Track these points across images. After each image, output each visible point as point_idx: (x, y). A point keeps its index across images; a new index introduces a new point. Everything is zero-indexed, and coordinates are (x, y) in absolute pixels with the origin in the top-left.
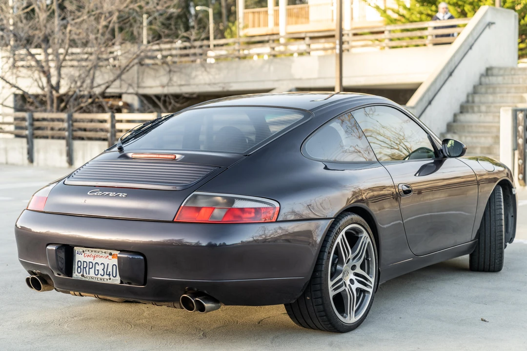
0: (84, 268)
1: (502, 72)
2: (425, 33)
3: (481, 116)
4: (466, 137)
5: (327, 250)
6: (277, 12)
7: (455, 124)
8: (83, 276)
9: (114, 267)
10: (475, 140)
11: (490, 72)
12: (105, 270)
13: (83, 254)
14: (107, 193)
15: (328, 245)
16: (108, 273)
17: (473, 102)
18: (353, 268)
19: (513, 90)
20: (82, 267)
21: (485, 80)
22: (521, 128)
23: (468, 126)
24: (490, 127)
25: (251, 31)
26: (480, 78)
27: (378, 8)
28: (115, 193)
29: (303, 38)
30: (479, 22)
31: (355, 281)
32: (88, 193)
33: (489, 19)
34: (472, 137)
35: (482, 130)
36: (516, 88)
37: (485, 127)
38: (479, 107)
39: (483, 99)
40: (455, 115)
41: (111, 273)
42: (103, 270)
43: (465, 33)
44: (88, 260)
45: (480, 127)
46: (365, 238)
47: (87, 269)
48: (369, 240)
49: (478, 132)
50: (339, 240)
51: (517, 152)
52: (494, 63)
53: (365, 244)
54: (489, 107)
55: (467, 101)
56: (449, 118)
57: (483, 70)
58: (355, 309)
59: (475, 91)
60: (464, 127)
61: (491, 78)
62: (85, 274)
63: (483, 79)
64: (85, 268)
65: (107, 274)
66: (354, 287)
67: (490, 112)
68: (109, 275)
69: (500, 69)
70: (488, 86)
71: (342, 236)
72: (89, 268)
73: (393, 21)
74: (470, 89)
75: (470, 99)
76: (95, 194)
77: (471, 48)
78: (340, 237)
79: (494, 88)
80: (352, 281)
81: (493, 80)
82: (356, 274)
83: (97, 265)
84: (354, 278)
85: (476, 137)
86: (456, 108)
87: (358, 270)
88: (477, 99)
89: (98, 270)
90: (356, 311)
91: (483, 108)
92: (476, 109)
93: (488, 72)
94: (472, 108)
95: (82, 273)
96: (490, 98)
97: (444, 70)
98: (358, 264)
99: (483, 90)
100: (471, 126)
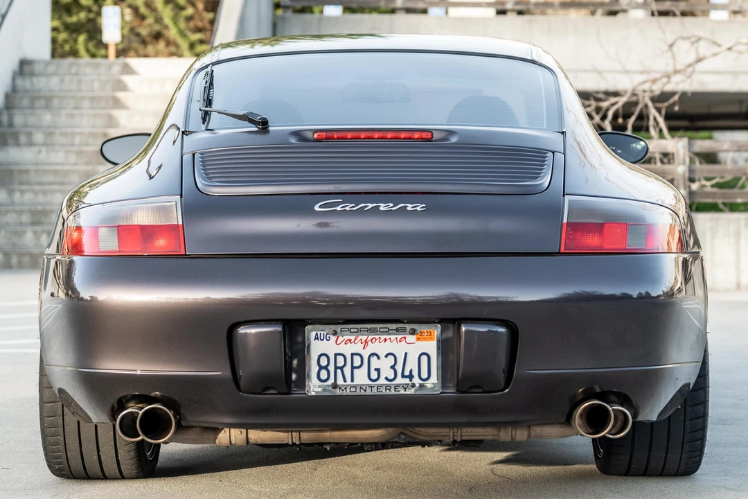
0: (336, 368)
3: (40, 151)
8: (335, 386)
9: (424, 358)
10: (41, 199)
11: (26, 69)
12: (399, 368)
13: (333, 338)
14: (370, 206)
16: (407, 373)
17: (12, 125)
20: (331, 368)
21: (25, 84)
23: (20, 172)
24: (67, 173)
26: (14, 79)
28: (391, 205)
32: (317, 208)
34: (36, 193)
35: (51, 178)
36: (93, 99)
37: (55, 172)
38: (30, 134)
41: (415, 373)
42: (393, 367)
44: (348, 350)
45: (45, 172)
47: (347, 370)
49: (41, 184)
54: (50, 134)
57: (15, 65)
59: (11, 103)
60: (11, 172)
61: (35, 79)
62: (340, 381)
63: (20, 82)
64: (341, 368)
65: (403, 376)
67: (52, 144)
68: (411, 377)
72: (353, 368)
76: (339, 208)
79: (49, 99)
83: (374, 359)
85: (44, 193)
88: (18, 118)
89: (378, 370)
92: (23, 139)
94: (14, 136)
95: (331, 381)
96: (46, 117)
99: (25, 102)
100: (27, 172)
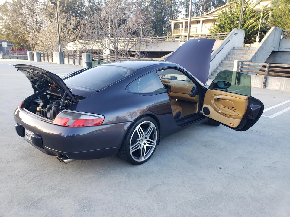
0: (27, 135)
1: (238, 48)
2: (217, 36)
3: (229, 61)
4: (224, 67)
5: (129, 134)
6: (182, 29)
7: (222, 64)
8: (27, 139)
15: (130, 132)
17: (228, 57)
18: (146, 138)
19: (240, 54)
21: (232, 51)
22: (240, 67)
25: (175, 35)
27: (208, 28)
29: (194, 36)
30: (232, 33)
31: (146, 143)
33: (236, 32)
35: (229, 66)
39: (231, 57)
40: (222, 61)
43: (228, 36)
46: (152, 125)
48: (154, 126)
50: (137, 129)
51: (238, 74)
52: (236, 46)
53: (152, 128)
55: (226, 57)
56: (220, 62)
57: (232, 48)
58: (145, 155)
59: (229, 54)
60: (224, 64)
63: (232, 50)
66: (145, 146)
69: (237, 47)
70: (233, 52)
71: (139, 127)
73: (212, 32)
74: (227, 53)
75: (227, 56)
77: (229, 41)
78: (138, 127)
79: (235, 53)
80: (145, 144)
81: (235, 51)
82: (147, 141)
84: (146, 142)
86: (223, 59)
87: (148, 139)
88: (229, 56)
90: (145, 156)
91: (231, 59)
92: (228, 59)
93: (234, 48)
94: (227, 59)
95: (27, 137)
96: (233, 56)
97: (220, 47)
98: (148, 136)
99: (231, 54)
100: (226, 64)
